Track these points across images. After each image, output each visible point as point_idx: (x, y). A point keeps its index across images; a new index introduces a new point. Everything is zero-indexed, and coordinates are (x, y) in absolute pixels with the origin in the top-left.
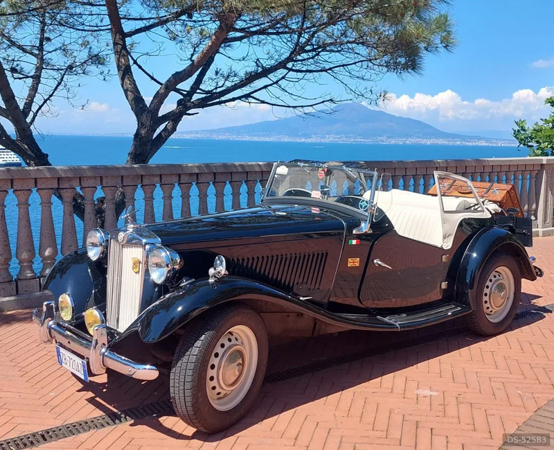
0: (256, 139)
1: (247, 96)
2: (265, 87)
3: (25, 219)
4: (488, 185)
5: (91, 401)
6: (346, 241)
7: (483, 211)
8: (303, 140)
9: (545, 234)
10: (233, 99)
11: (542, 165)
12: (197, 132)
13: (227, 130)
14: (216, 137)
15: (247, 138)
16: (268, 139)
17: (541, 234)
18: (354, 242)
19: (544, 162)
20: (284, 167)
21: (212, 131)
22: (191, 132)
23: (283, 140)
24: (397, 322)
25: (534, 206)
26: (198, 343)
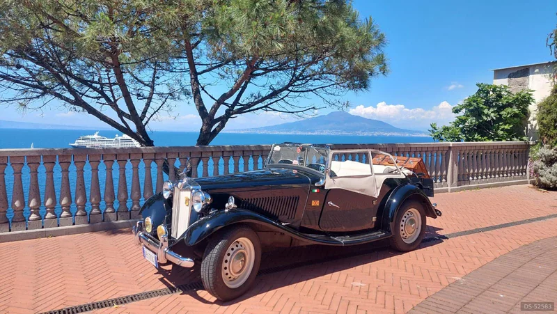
0: (282, 133)
1: (266, 106)
2: (276, 101)
3: (136, 177)
4: (406, 158)
5: (161, 280)
6: (311, 190)
7: (400, 174)
8: (310, 133)
9: (452, 191)
10: (257, 109)
11: (450, 147)
12: (248, 130)
13: (266, 128)
14: (258, 132)
15: (277, 133)
16: (289, 133)
17: (449, 191)
18: (316, 191)
19: (451, 146)
20: (278, 146)
21: (257, 129)
22: (245, 130)
23: (297, 134)
24: (342, 240)
25: (444, 173)
26: (217, 247)
